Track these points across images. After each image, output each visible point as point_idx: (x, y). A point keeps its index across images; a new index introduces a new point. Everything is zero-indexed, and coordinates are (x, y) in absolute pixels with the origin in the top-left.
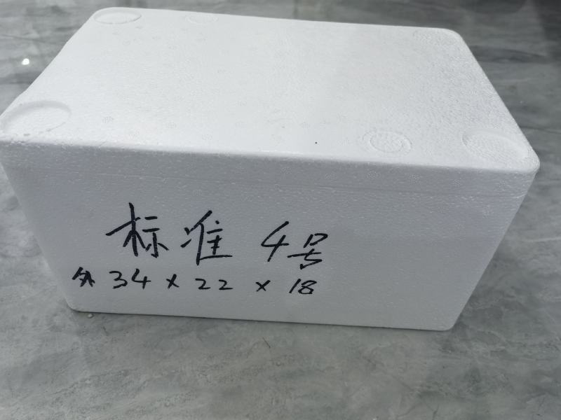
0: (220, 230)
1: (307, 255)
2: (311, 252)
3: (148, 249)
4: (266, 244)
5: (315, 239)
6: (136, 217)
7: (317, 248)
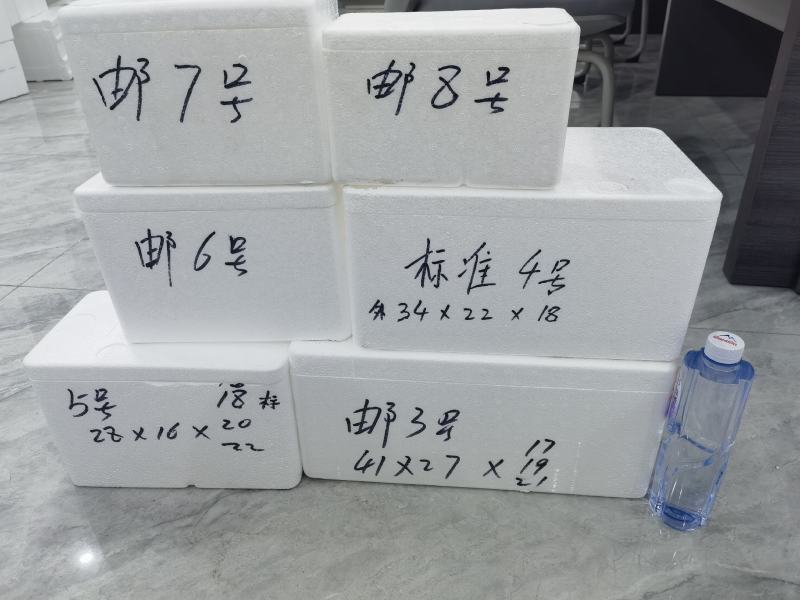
0: (489, 260)
1: (553, 281)
2: (557, 278)
3: (432, 280)
4: (523, 271)
5: (561, 264)
6: (430, 250)
7: (562, 274)
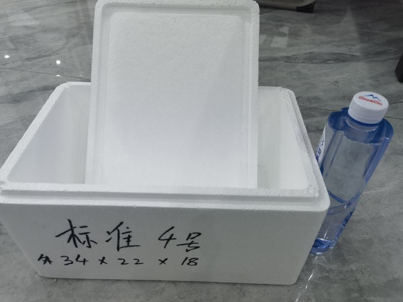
0: (130, 232)
1: (189, 244)
2: (192, 243)
3: (84, 243)
4: (161, 239)
5: (193, 236)
6: (74, 226)
7: (195, 240)
